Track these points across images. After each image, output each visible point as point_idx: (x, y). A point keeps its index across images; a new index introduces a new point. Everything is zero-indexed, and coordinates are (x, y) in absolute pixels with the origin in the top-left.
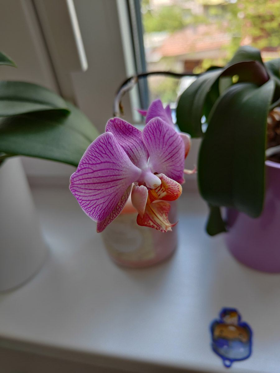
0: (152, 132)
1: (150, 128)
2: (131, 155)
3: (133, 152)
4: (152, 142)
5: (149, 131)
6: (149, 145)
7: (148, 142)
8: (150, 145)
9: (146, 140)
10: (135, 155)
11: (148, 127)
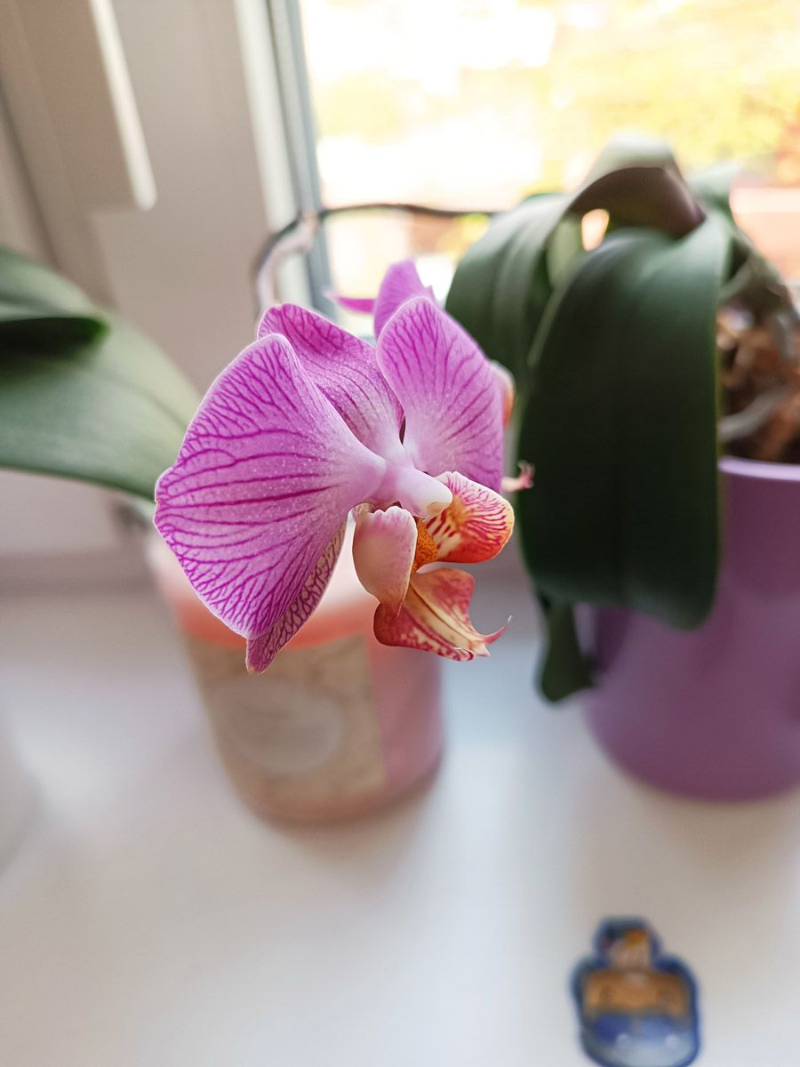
1: (400, 330)
2: (348, 412)
3: (353, 403)
5: (398, 340)
7: (399, 374)
9: (393, 366)
10: (361, 414)
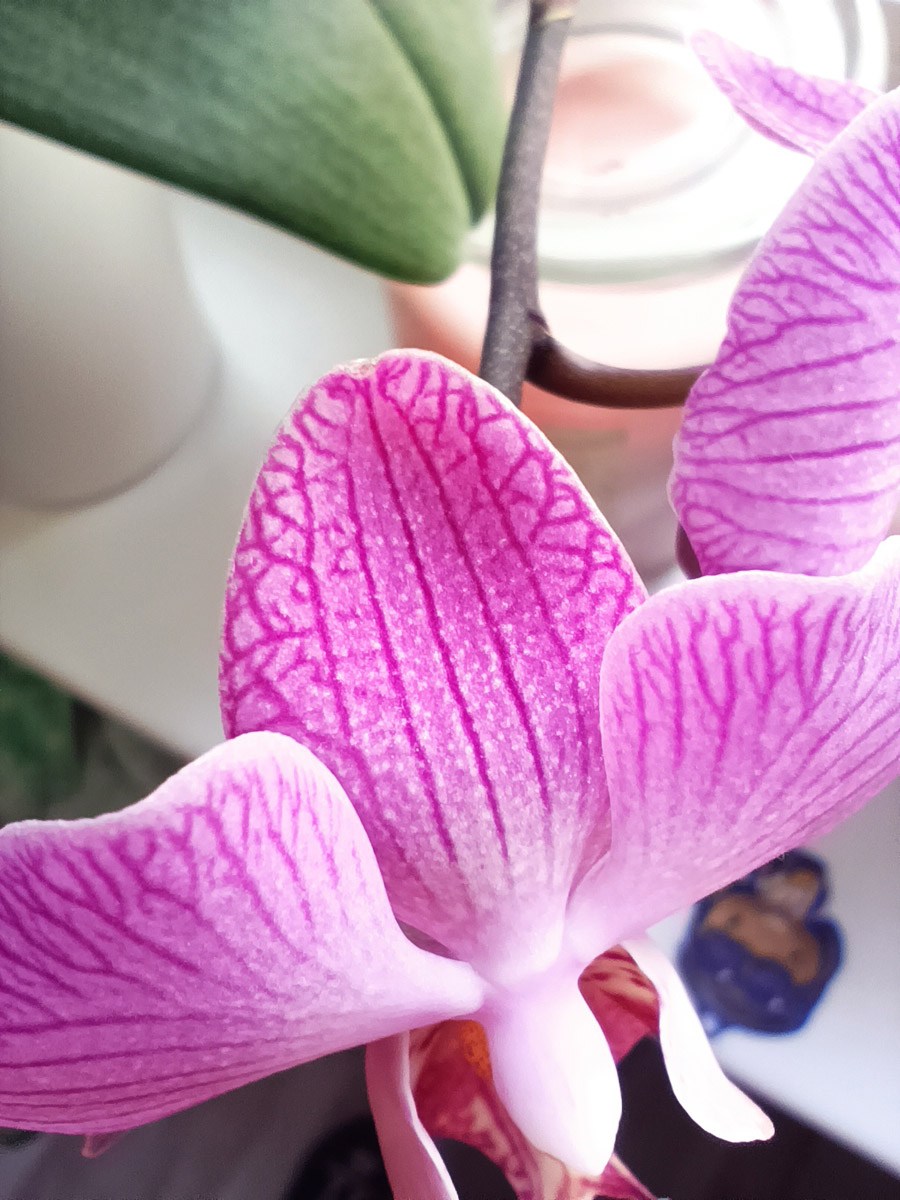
0: (719, 694)
1: (709, 644)
4: (677, 764)
5: (686, 665)
6: (642, 776)
7: (641, 756)
8: (652, 782)
9: (632, 726)
11: (697, 628)
